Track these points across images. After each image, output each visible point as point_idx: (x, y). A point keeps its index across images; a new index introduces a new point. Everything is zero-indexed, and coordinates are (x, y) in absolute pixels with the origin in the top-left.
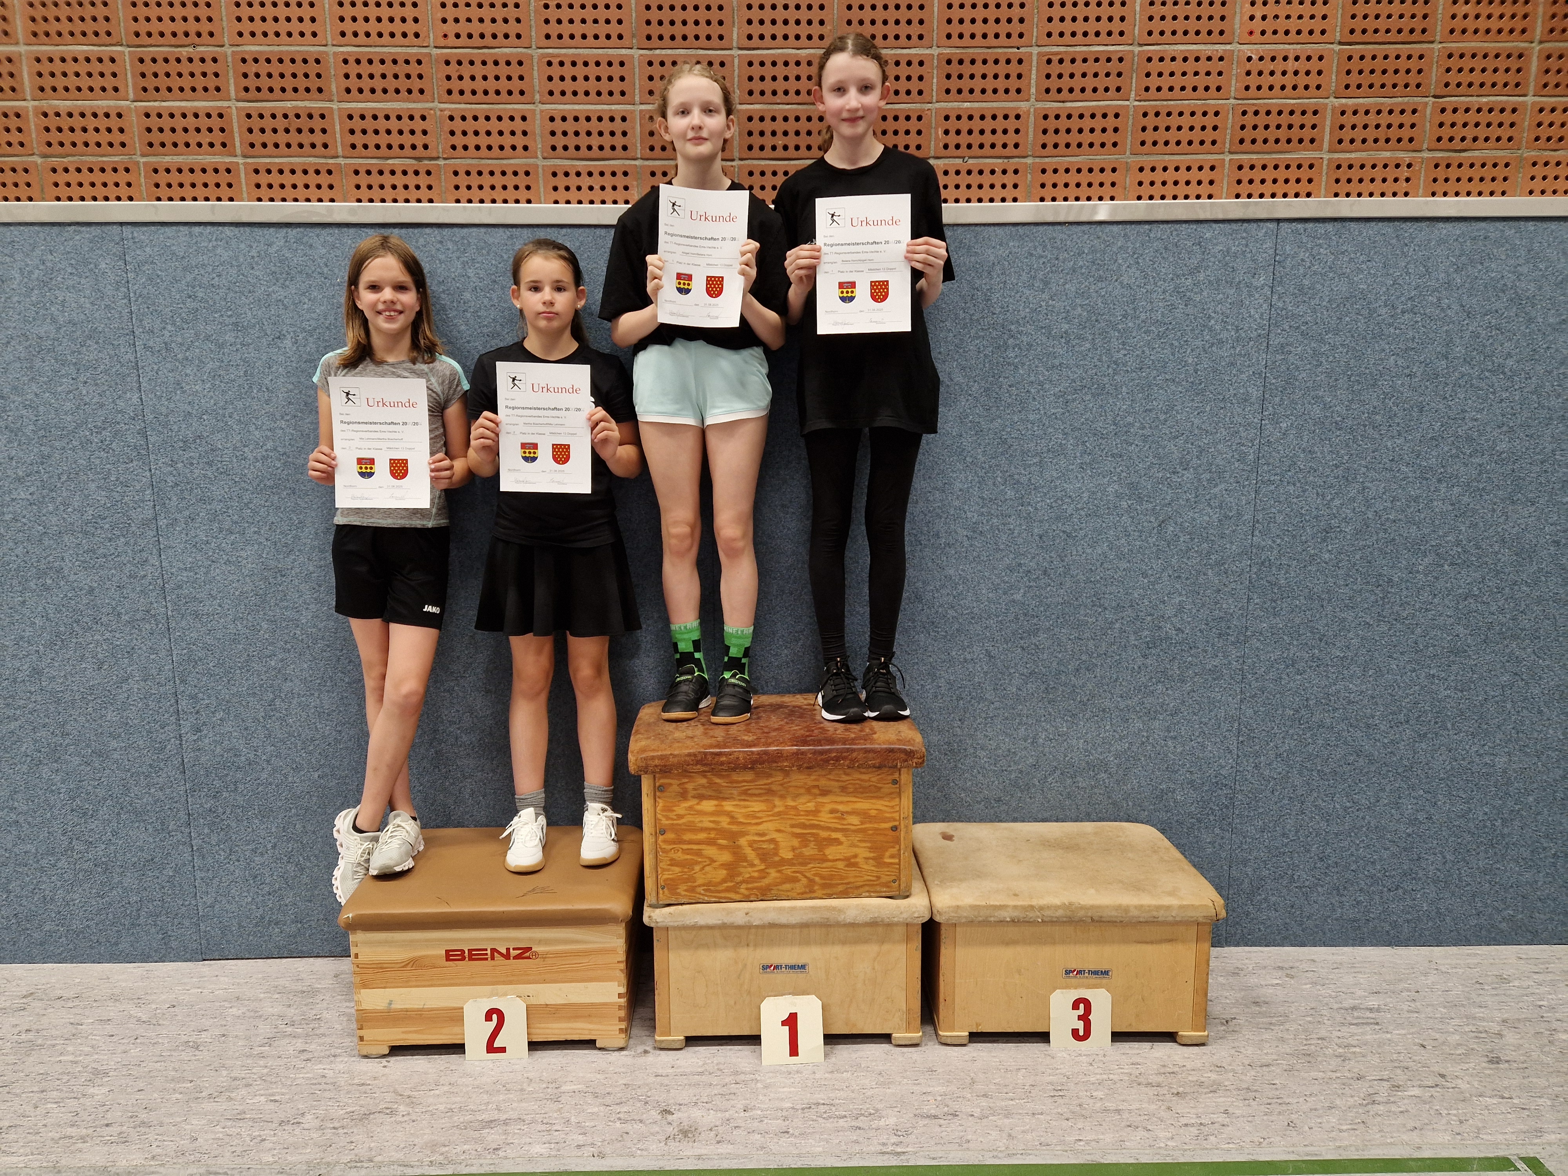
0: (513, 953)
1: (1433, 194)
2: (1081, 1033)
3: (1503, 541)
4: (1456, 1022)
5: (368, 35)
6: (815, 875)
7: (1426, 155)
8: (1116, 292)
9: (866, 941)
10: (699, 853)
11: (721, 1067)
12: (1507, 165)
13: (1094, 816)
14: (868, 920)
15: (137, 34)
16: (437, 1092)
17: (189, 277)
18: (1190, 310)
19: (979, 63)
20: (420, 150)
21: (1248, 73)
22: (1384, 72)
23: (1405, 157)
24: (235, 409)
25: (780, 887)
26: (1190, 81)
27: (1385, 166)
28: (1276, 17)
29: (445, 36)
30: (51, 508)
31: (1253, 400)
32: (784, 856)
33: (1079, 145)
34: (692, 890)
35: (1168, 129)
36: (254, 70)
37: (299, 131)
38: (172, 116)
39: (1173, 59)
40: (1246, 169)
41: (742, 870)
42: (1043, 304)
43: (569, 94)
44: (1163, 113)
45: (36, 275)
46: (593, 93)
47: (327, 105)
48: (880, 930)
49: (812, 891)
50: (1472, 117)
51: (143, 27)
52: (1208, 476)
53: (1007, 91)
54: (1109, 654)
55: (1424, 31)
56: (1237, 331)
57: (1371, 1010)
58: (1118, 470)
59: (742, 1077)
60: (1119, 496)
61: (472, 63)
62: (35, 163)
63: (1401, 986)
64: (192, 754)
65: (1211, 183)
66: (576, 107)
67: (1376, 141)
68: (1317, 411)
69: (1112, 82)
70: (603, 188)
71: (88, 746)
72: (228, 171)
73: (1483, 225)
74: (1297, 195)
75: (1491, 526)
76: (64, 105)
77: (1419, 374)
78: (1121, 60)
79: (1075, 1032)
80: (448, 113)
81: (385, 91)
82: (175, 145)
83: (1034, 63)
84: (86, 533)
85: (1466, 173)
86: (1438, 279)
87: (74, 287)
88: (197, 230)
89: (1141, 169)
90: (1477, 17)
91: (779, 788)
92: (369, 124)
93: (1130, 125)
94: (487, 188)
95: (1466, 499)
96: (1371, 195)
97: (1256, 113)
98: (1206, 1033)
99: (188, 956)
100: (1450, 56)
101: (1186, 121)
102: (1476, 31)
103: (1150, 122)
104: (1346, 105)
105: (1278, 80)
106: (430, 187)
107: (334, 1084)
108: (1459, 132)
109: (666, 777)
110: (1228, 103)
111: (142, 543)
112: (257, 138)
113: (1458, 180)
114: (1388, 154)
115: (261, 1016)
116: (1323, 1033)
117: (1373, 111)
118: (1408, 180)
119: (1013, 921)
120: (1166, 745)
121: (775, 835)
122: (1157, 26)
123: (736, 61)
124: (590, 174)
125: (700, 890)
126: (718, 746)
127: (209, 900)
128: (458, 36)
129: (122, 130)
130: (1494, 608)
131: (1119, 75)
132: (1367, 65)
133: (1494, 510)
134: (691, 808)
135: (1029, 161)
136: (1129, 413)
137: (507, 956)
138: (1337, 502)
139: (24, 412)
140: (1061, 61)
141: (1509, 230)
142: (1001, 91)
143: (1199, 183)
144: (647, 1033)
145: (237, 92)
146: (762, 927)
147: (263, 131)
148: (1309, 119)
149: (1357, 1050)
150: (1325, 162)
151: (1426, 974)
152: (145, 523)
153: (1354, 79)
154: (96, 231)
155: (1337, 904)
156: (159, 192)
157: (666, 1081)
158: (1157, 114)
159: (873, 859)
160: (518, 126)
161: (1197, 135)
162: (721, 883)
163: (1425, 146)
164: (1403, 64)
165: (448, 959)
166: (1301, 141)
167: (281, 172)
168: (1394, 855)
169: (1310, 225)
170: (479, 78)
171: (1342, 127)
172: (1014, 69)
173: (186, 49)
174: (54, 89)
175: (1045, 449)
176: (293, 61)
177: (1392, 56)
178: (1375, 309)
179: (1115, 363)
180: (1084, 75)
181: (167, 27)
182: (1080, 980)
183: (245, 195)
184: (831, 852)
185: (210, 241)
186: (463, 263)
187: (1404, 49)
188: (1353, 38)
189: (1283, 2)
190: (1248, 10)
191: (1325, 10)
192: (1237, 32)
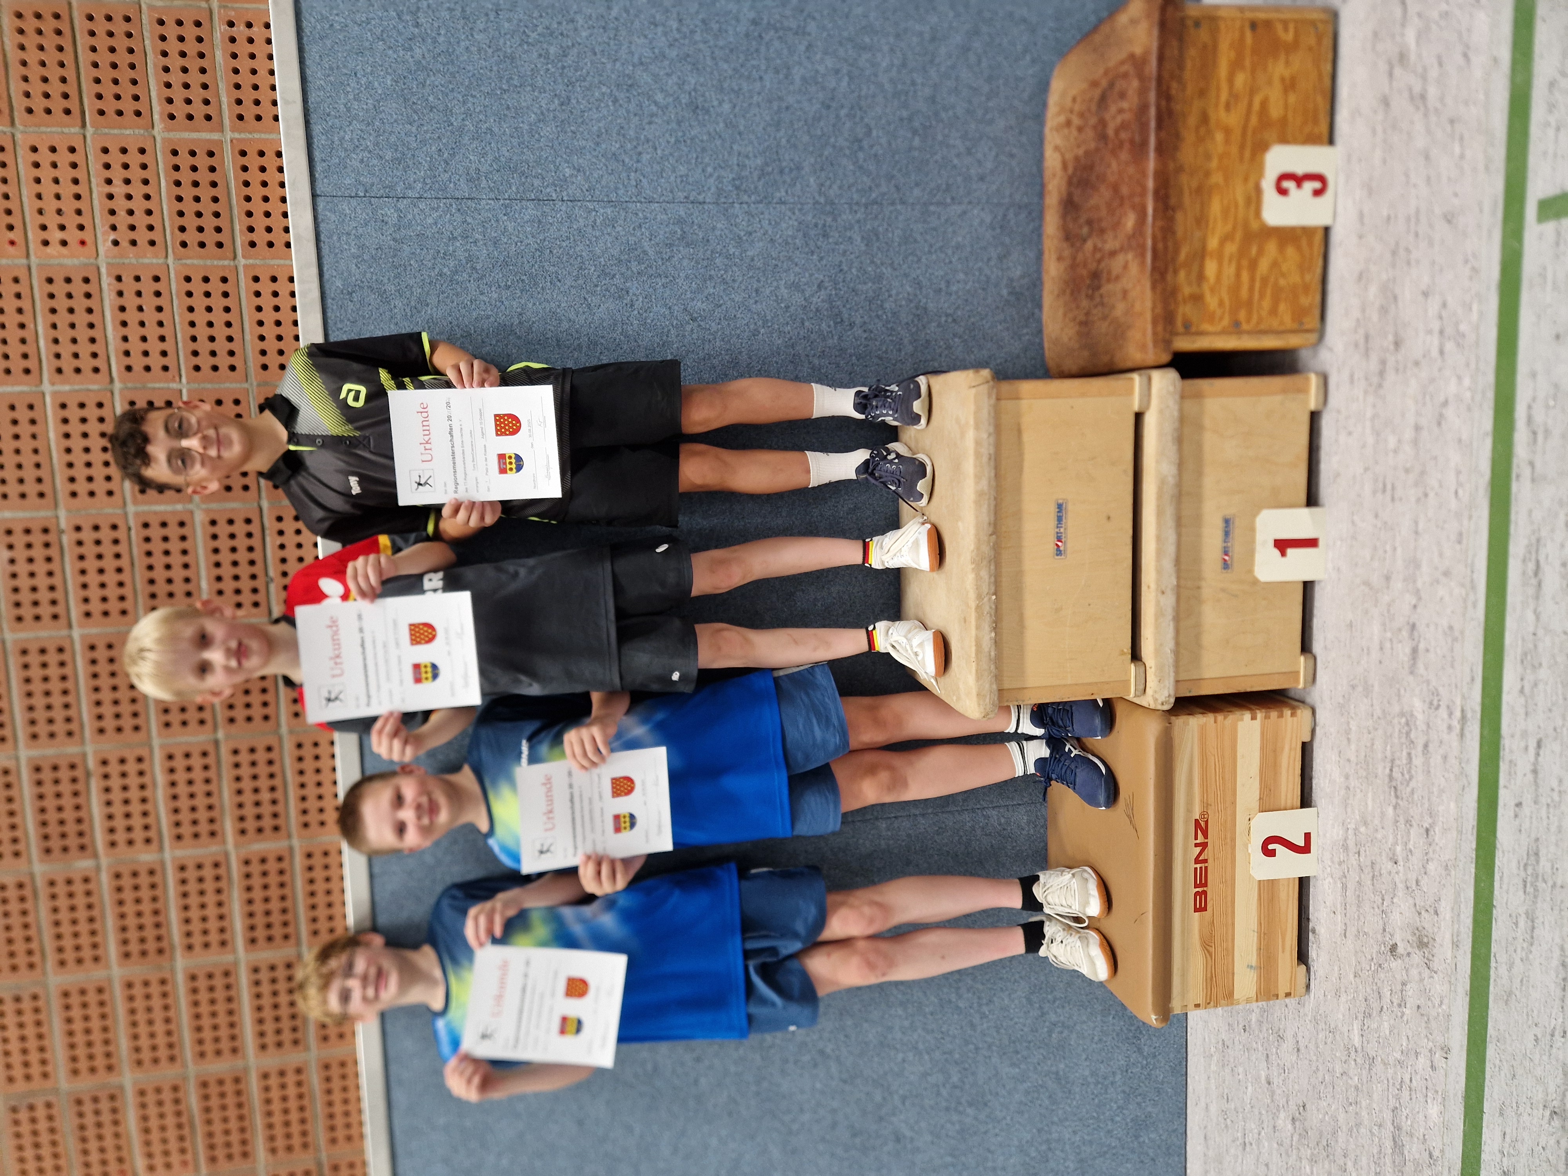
18: (433, 300)
21: (134, 243)
22: (114, 66)
26: (150, 316)
28: (59, 211)
31: (538, 213)
35: (212, 339)
39: (125, 339)
40: (254, 237)
43: (233, 1031)
44: (193, 346)
52: (634, 264)
53: (183, 540)
55: (57, 17)
56: (455, 238)
61: (211, 1135)
65: (274, 279)
66: (248, 1022)
67: (203, 71)
68: (548, 130)
74: (281, 171)
83: (146, 508)
89: (265, 367)
93: (211, 386)
97: (182, 229)
101: (201, 317)
103: (205, 361)
104: (161, 114)
105: (139, 204)
106: (350, 1166)
110: (174, 265)
114: (219, 54)
117: (166, 77)
118: (249, 25)
122: (86, 363)
128: (183, 1151)
132: (108, 89)
135: (265, 504)
138: (659, 97)
142: (184, 546)
143: (275, 294)
148: (184, 160)
150: (237, 135)
153: (128, 105)
157: (1353, 930)
158: (195, 354)
160: (274, 1081)
161: (217, 302)
164: (102, 42)
166: (212, 169)
169: (317, 155)
170: (226, 1126)
171: (190, 117)
172: (155, 532)
177: (93, 57)
178: (417, 62)
187: (83, 41)
188: (75, 110)
189: (39, 204)
190: (55, 249)
191: (44, 150)
192: (83, 260)
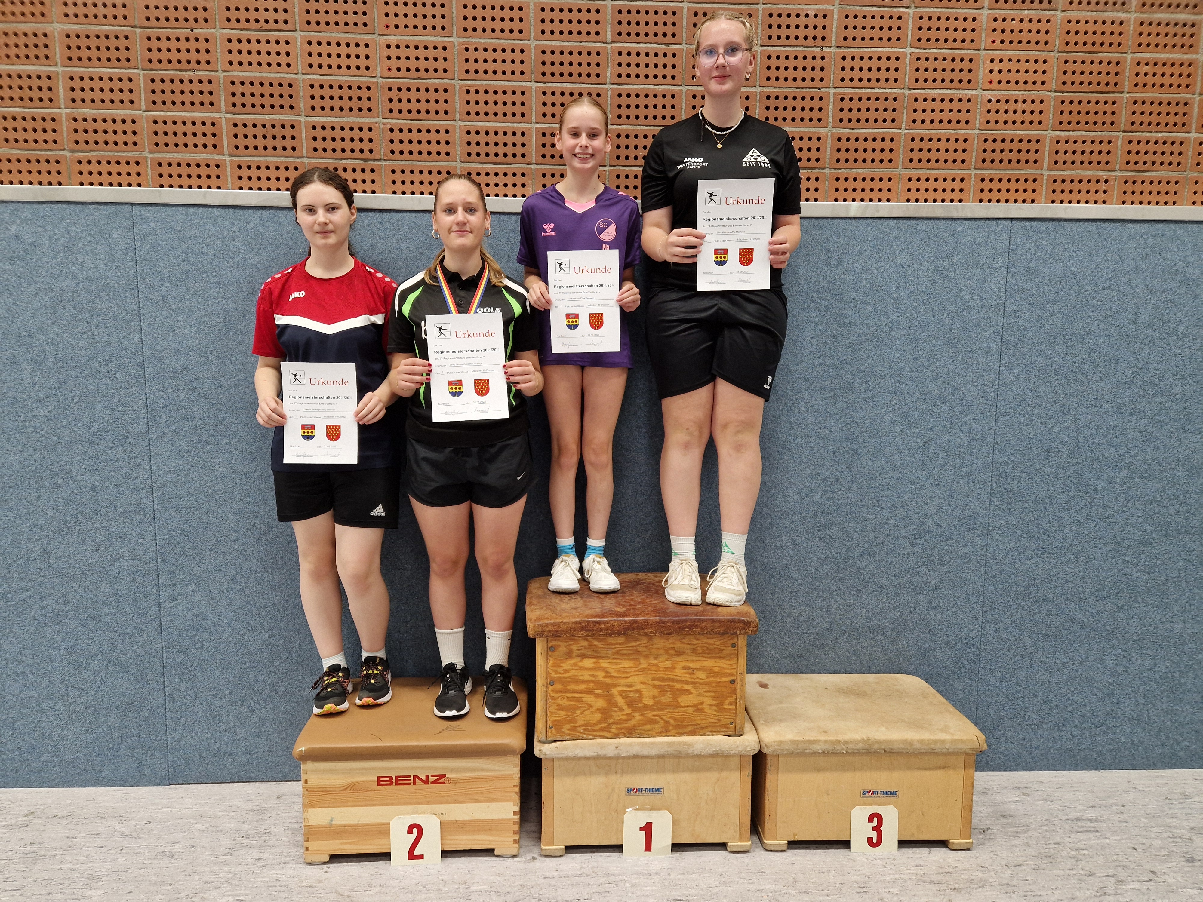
0: (431, 779)
1: (1124, 203)
2: (875, 841)
3: (1178, 460)
4: (1156, 829)
5: (330, 67)
6: (670, 718)
7: (1118, 174)
8: (892, 269)
9: (709, 769)
10: (580, 700)
11: (595, 870)
12: (1176, 183)
13: (873, 669)
14: (711, 752)
15: (150, 61)
16: (371, 893)
17: (184, 246)
18: (947, 284)
19: (790, 98)
20: (366, 154)
21: (989, 111)
22: (1088, 113)
23: (1103, 175)
24: (215, 348)
25: (643, 728)
26: (946, 116)
27: (1089, 181)
28: (1009, 71)
29: (389, 69)
30: (64, 423)
31: (993, 352)
32: (646, 703)
33: (864, 161)
34: (574, 729)
35: (929, 150)
36: (241, 90)
37: (274, 137)
38: (175, 123)
39: (934, 100)
40: (987, 181)
41: (613, 714)
42: (837, 277)
43: (482, 114)
44: (926, 139)
45: (62, 242)
46: (500, 114)
47: (296, 118)
48: (720, 759)
49: (667, 731)
50: (1151, 147)
51: (155, 55)
52: (960, 408)
53: (811, 120)
54: (885, 543)
55: (1116, 84)
56: (981, 301)
57: (1091, 820)
58: (893, 403)
59: (612, 879)
60: (893, 423)
61: (409, 90)
62: (66, 157)
63: (1111, 801)
64: (169, 619)
65: (961, 190)
66: (487, 124)
67: (1082, 163)
68: (1041, 361)
69: (889, 115)
70: (506, 185)
71: (85, 612)
72: (218, 166)
73: (1161, 226)
74: (1024, 201)
75: (1169, 449)
76: (90, 113)
77: (1115, 335)
78: (895, 99)
79: (870, 840)
80: (389, 126)
81: (341, 109)
82: (176, 145)
83: (831, 100)
84: (92, 443)
85: (1147, 187)
86: (1128, 265)
87: (91, 252)
88: (191, 210)
89: (910, 180)
90: (1154, 75)
91: (644, 649)
92: (328, 133)
93: (901, 146)
94: (417, 183)
95: (1150, 429)
96: (1078, 202)
97: (995, 140)
98: (971, 841)
99: (158, 781)
100: (1135, 103)
101: (943, 145)
102: (1154, 85)
103: (917, 145)
104: (1060, 136)
106: (373, 182)
107: (286, 886)
108: (1142, 158)
109: (556, 640)
110: (974, 134)
111: (136, 451)
112: (241, 142)
113: (1142, 193)
114: (1090, 173)
115: (221, 831)
116: (1057, 839)
117: (1080, 141)
118: (1105, 192)
119: (824, 752)
120: (928, 614)
121: (640, 687)
122: (921, 75)
123: (609, 93)
124: (496, 174)
125: (580, 729)
126: (598, 616)
127: (177, 736)
128: (399, 69)
129: (134, 133)
130: (1172, 511)
131: (894, 110)
132: (1075, 107)
133: (1171, 437)
134: (575, 664)
135: (827, 171)
136: (901, 360)
137: (426, 782)
138: (1056, 429)
139: (47, 348)
140: (851, 99)
141: (1180, 230)
142: (807, 120)
143: (953, 190)
144: (533, 843)
145: (226, 106)
146: (628, 758)
147: (246, 136)
149: (1085, 852)
150: (1045, 178)
151: (1127, 792)
152: (139, 436)
153: (1066, 117)
154: (111, 209)
155: (1057, 738)
156: (162, 181)
157: (553, 882)
158: (922, 140)
159: (716, 705)
160: (443, 137)
161: (951, 156)
162: (596, 724)
163: (1118, 167)
164: (1101, 108)
165: (379, 784)
166: (1027, 162)
167: (259, 168)
168: (1100, 700)
169: (1035, 224)
170: (414, 100)
171: (1057, 152)
172: (816, 104)
173: (189, 73)
174: (83, 101)
175: (838, 386)
176: (271, 85)
177: (1093, 102)
178: (1083, 287)
179: (891, 322)
180: (868, 110)
181: (174, 56)
182: (875, 799)
183: (230, 185)
184: (683, 700)
185: (202, 219)
186: (398, 239)
187: (1102, 97)
188: (1065, 88)
189: (1015, 60)
190: (989, 65)
191: (1044, 67)
192: (981, 81)
